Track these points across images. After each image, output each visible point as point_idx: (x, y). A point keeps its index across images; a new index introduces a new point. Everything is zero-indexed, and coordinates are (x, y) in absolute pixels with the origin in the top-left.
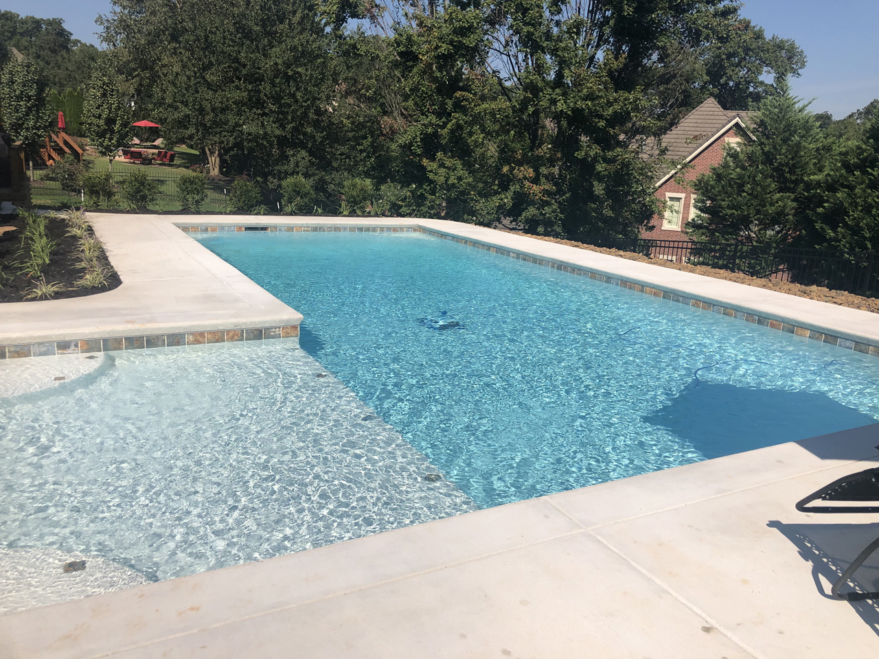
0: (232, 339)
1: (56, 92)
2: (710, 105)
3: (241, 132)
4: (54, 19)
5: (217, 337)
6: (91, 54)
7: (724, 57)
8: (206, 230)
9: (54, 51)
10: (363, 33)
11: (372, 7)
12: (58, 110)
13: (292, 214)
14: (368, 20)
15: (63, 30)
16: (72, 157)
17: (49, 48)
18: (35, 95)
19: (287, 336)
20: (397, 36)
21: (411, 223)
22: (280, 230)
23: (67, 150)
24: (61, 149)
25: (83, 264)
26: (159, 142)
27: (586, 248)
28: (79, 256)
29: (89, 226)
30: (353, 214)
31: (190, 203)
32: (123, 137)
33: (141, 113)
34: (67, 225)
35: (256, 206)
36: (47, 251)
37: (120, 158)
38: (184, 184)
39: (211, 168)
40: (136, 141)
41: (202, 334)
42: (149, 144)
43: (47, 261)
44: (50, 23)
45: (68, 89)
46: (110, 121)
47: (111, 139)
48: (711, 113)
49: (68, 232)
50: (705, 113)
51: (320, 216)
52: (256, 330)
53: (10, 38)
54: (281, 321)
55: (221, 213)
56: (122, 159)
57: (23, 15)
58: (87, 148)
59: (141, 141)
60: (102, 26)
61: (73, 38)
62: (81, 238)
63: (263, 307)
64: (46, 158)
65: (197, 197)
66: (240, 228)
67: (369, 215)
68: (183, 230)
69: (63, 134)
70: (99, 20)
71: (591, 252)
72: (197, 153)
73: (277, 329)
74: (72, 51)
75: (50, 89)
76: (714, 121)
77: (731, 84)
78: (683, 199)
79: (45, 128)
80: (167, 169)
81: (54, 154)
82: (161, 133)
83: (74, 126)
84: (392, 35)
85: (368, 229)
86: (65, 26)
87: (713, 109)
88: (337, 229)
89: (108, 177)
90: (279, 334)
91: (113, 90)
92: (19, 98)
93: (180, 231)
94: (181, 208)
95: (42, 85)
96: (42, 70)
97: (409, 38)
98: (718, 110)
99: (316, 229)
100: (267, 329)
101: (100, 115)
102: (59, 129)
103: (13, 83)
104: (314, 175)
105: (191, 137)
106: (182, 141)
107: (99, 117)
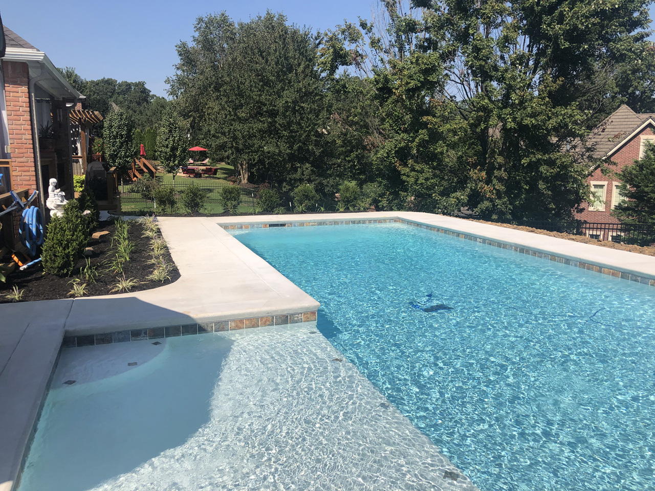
0: (265, 324)
1: (139, 131)
2: (624, 111)
3: (263, 151)
4: (139, 82)
5: (253, 323)
6: (162, 104)
7: (630, 72)
8: (241, 228)
9: (139, 104)
10: (348, 75)
11: (357, 56)
12: (140, 143)
13: (303, 212)
14: (354, 66)
15: (145, 89)
16: (148, 175)
17: (136, 102)
18: (126, 134)
19: (307, 320)
20: (376, 76)
21: (392, 216)
22: (295, 226)
23: (145, 170)
24: (142, 170)
25: (153, 261)
26: (207, 161)
27: (540, 233)
28: (151, 254)
29: (159, 229)
30: (347, 210)
31: (229, 207)
32: (183, 159)
33: (195, 141)
34: (142, 229)
35: (277, 207)
36: (128, 251)
37: (180, 174)
38: (225, 194)
39: (242, 178)
40: (191, 161)
41: (241, 321)
42: (199, 162)
43: (128, 259)
44: (137, 85)
45: (147, 129)
46: (174, 149)
47: (174, 162)
48: (626, 117)
49: (144, 234)
50: (620, 117)
51: (323, 213)
52: (283, 316)
53: (111, 97)
54: (302, 308)
55: (251, 214)
56: (182, 175)
57: (119, 81)
58: (159, 168)
59: (194, 161)
60: (169, 85)
61: (151, 94)
62: (152, 239)
63: (288, 296)
64: (132, 176)
65: (234, 203)
66: (266, 225)
67: (359, 211)
68: (224, 229)
69: (143, 159)
70: (167, 81)
71: (546, 236)
72: (232, 168)
73: (300, 315)
74: (150, 103)
75: (136, 129)
76: (629, 123)
77: (637, 93)
78: (606, 186)
79: (132, 156)
80: (213, 180)
81: (137, 174)
82: (208, 155)
83: (151, 153)
84: (372, 76)
85: (359, 222)
86: (146, 86)
87: (627, 114)
88: (336, 222)
89: (172, 191)
90: (301, 319)
91: (176, 128)
92: (115, 137)
93: (222, 229)
94: (223, 211)
95: (130, 126)
96: (131, 117)
97: (385, 77)
98: (631, 114)
99: (321, 223)
100: (292, 315)
101: (168, 145)
102: (141, 156)
103: (112, 127)
104: (314, 180)
105: (228, 157)
106: (222, 160)
107: (167, 147)
